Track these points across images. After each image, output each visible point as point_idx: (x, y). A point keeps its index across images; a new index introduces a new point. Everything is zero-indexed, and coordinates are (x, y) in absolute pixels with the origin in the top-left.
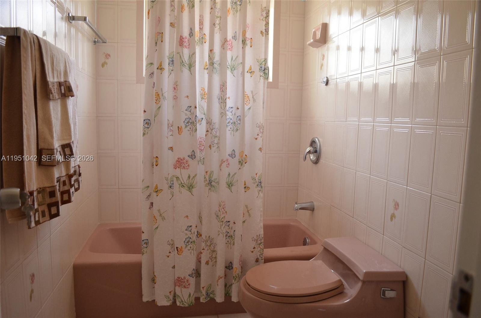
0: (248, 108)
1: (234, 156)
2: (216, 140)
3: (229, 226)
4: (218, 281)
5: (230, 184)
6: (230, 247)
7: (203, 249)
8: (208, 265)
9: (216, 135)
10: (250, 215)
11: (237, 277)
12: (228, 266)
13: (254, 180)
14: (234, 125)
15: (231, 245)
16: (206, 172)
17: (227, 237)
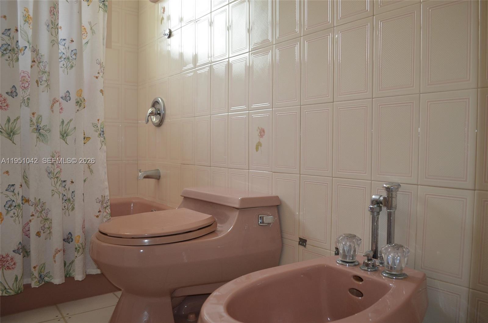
0: (85, 42)
1: (68, 98)
2: (44, 76)
3: (65, 187)
4: (54, 257)
5: (65, 133)
6: (67, 214)
7: (31, 216)
8: (39, 237)
9: (44, 70)
10: (91, 171)
11: (80, 248)
12: (66, 238)
13: (96, 127)
14: (68, 60)
15: (68, 211)
16: (33, 114)
17: (64, 201)
